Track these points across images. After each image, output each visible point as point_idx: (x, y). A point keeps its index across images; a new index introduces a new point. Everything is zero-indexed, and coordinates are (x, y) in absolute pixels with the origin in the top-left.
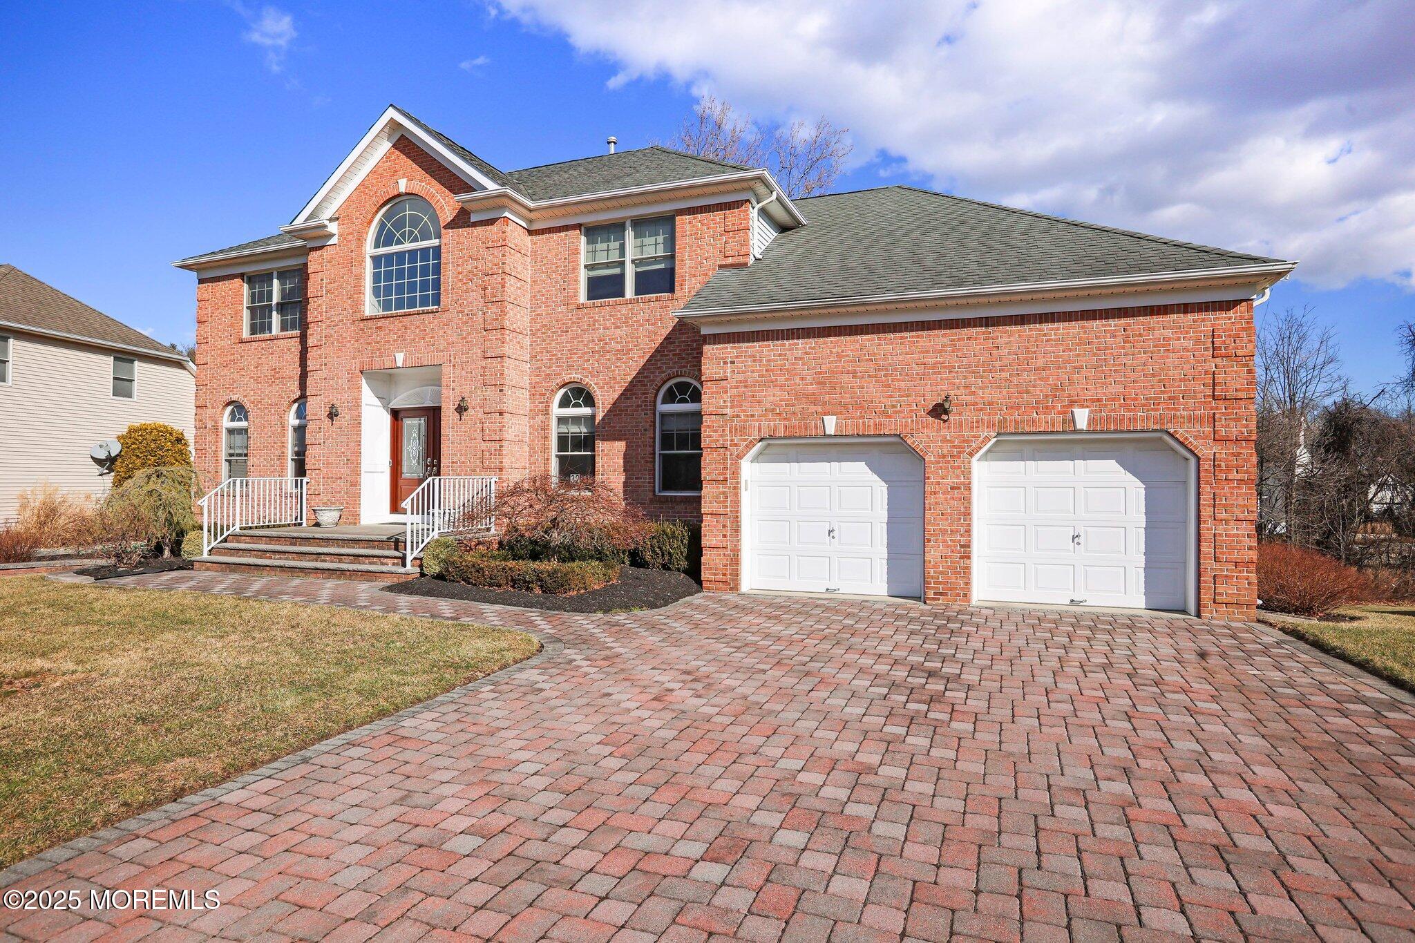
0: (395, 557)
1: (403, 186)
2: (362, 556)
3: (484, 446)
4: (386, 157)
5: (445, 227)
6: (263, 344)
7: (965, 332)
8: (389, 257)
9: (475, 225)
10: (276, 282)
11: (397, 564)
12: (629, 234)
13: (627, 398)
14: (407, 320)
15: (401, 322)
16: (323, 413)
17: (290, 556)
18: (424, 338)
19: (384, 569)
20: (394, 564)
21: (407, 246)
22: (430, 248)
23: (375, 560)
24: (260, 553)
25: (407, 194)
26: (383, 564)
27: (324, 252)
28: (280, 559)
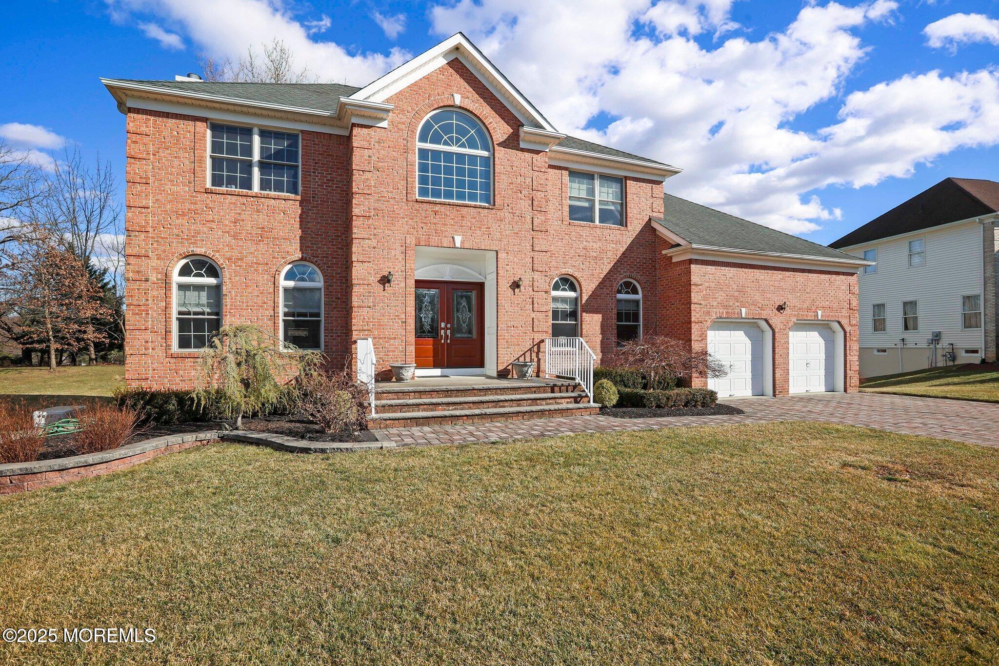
0: (569, 398)
1: (458, 100)
2: (540, 399)
3: (533, 315)
4: (441, 70)
5: (499, 145)
6: (244, 200)
7: (787, 274)
8: (436, 154)
9: (523, 150)
10: (256, 139)
11: (571, 402)
12: (597, 183)
13: (601, 288)
14: (465, 210)
15: (458, 211)
16: (374, 279)
17: (466, 406)
18: (480, 227)
19: (560, 407)
20: (568, 403)
21: (454, 149)
22: (478, 156)
23: (551, 401)
24: (431, 407)
25: (460, 107)
26: (557, 403)
27: (371, 131)
28: (455, 409)
